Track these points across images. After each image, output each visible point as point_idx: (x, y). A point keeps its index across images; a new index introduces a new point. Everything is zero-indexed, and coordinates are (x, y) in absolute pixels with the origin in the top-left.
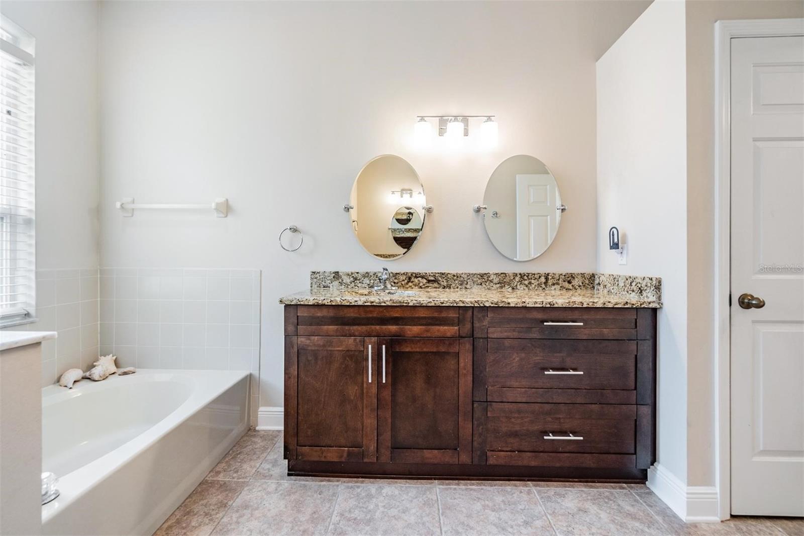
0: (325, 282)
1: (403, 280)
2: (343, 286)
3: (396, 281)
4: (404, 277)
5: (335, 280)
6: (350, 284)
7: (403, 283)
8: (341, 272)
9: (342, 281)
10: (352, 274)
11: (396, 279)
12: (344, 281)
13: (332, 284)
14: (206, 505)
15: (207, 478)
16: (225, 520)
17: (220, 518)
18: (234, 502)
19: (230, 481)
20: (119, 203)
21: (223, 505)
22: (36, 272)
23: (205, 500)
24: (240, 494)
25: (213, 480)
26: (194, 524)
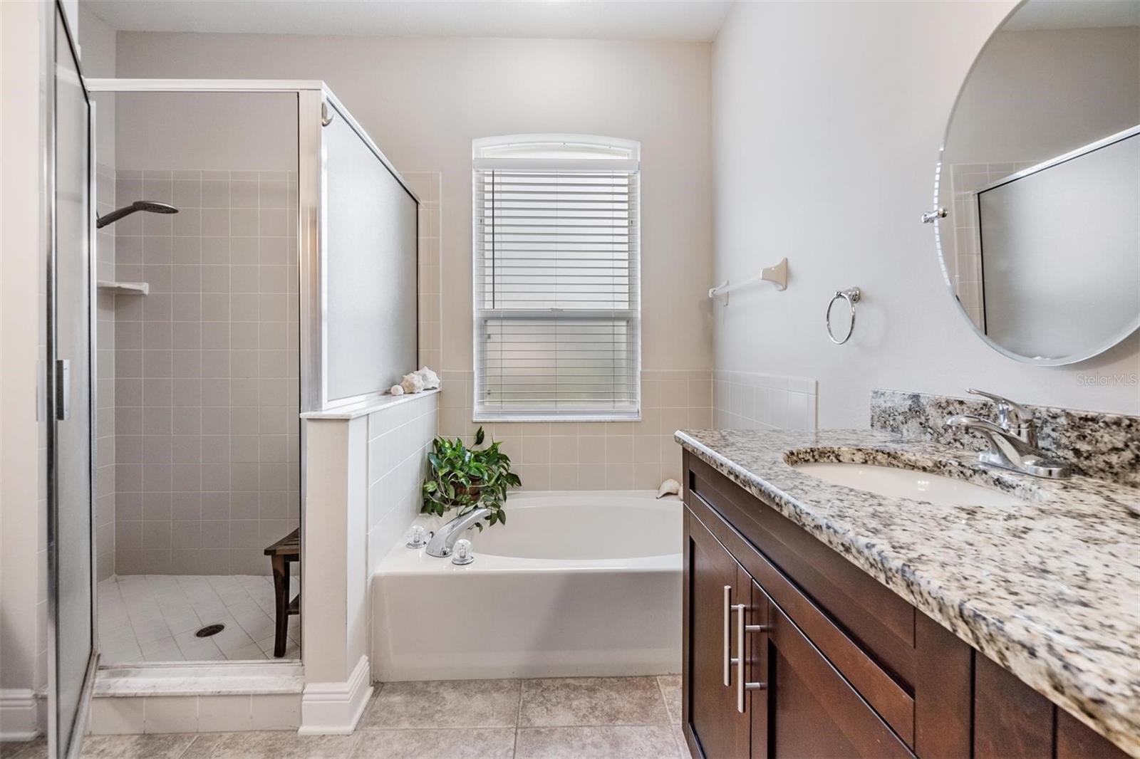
0: (894, 419)
1: (1116, 450)
2: (928, 435)
3: (1084, 447)
4: (1119, 439)
5: (913, 418)
6: (942, 431)
7: (1114, 459)
8: (924, 397)
9: (927, 420)
10: (948, 403)
11: (1082, 437)
12: (931, 423)
13: (906, 426)
14: (609, 699)
15: (658, 678)
16: (587, 731)
17: (589, 724)
18: (622, 725)
19: (663, 702)
20: (711, 291)
21: (613, 717)
22: (641, 373)
23: (617, 696)
24: (639, 726)
25: (658, 686)
26: (575, 703)
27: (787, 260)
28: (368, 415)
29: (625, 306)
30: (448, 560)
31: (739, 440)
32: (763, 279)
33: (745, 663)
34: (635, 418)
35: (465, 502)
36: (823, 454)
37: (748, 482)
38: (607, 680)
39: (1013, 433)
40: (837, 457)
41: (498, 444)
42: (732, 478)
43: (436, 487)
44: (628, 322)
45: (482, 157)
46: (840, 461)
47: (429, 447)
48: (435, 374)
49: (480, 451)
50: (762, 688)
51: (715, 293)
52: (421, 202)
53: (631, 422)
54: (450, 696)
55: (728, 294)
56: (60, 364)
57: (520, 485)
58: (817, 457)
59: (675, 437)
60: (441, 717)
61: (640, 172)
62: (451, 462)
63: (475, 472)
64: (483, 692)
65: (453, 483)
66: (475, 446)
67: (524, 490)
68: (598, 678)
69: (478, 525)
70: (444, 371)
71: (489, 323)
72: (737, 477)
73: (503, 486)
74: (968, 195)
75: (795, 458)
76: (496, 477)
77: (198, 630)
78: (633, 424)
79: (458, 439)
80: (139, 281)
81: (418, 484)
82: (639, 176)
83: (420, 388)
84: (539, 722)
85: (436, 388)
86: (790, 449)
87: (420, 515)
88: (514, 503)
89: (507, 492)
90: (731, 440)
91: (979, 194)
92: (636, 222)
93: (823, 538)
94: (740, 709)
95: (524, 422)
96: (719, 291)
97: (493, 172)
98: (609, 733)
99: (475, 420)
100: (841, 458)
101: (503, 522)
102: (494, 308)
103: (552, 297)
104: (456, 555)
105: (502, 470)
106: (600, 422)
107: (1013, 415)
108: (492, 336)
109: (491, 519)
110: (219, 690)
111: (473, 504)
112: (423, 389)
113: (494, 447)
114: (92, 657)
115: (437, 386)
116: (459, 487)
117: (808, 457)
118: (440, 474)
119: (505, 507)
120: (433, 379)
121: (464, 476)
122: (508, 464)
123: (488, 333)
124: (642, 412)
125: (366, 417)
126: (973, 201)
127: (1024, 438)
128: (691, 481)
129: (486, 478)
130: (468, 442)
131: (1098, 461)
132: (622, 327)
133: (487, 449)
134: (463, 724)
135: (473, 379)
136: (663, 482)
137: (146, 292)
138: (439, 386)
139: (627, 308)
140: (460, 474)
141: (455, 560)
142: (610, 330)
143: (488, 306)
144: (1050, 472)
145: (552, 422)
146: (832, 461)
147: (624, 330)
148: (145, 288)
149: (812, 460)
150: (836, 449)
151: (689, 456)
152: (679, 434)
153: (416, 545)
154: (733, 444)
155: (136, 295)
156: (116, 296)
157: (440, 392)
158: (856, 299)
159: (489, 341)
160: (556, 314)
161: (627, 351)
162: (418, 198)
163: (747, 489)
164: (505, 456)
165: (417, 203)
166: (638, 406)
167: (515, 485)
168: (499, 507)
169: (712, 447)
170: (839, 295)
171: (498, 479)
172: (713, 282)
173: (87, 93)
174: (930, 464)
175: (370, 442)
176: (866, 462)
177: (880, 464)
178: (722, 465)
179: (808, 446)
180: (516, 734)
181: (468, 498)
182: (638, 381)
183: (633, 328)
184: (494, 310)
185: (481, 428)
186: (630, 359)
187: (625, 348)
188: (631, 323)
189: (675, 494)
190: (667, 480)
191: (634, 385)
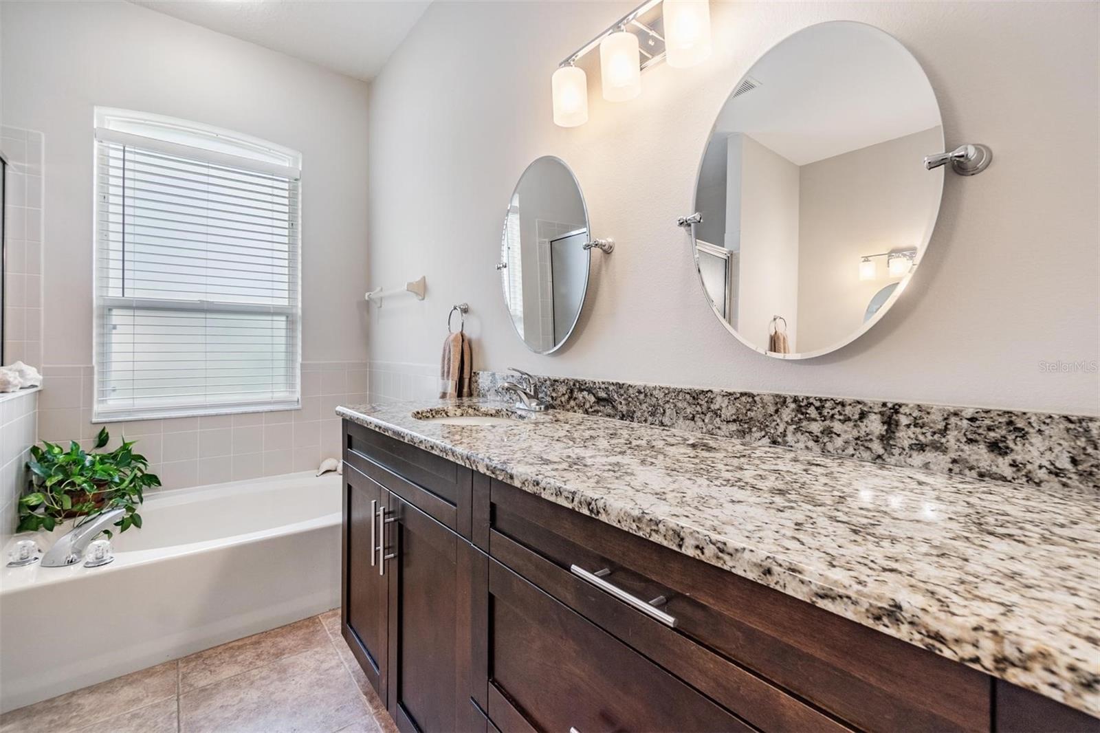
14: (274, 645)
15: (320, 616)
16: (254, 672)
17: (257, 666)
18: (289, 657)
19: (325, 630)
20: (367, 294)
21: (279, 655)
22: (301, 364)
23: (282, 639)
24: (305, 652)
25: (320, 621)
26: (239, 659)
27: (424, 277)
29: (285, 302)
30: (77, 566)
31: (384, 408)
32: (408, 290)
33: (384, 549)
34: (296, 407)
35: (86, 511)
36: (437, 412)
37: (386, 430)
38: (272, 632)
39: (528, 391)
40: (446, 413)
41: (131, 443)
42: (377, 429)
43: (42, 499)
44: (287, 317)
45: (106, 127)
46: (448, 416)
47: (26, 455)
48: (34, 369)
49: (105, 454)
50: (395, 557)
51: (370, 296)
53: (291, 410)
54: (89, 701)
55: (381, 299)
57: (160, 485)
58: (434, 414)
59: (336, 412)
60: (80, 719)
61: (301, 180)
62: (63, 469)
63: (101, 475)
64: (130, 684)
65: (67, 492)
66: (95, 450)
67: (164, 490)
68: (262, 633)
69: (106, 532)
70: (47, 366)
71: (115, 312)
72: (380, 428)
73: (138, 488)
74: (545, 242)
75: (420, 416)
76: (129, 478)
78: (293, 412)
79: (73, 442)
81: (13, 499)
82: (300, 183)
83: (15, 386)
84: (202, 683)
85: (36, 386)
86: (417, 410)
87: (16, 535)
88: (150, 505)
89: (143, 495)
90: (378, 408)
91: (551, 242)
92: (297, 225)
93: (422, 447)
94: (381, 573)
95: (165, 419)
96: (374, 294)
97: (124, 148)
98: (276, 666)
99: (94, 420)
100: (449, 414)
101: (138, 525)
102: (123, 296)
103: (202, 289)
104: (89, 558)
105: (136, 471)
106: (256, 413)
107: (527, 380)
108: (118, 326)
109: (123, 525)
111: (97, 511)
112: (19, 387)
113: (125, 447)
115: (37, 384)
116: (78, 495)
117: (429, 415)
118: (48, 484)
119: (140, 510)
120: (33, 375)
121: (85, 482)
122: (145, 464)
123: (114, 323)
124: (302, 401)
126: (548, 246)
127: (532, 393)
128: (349, 442)
129: (117, 480)
130: (87, 445)
131: (558, 402)
132: (281, 322)
133: (114, 450)
134: (110, 715)
135: (91, 374)
136: (322, 461)
138: (40, 384)
139: (287, 304)
140: (78, 480)
141: (88, 563)
142: (268, 324)
143: (117, 293)
144: (541, 408)
145: (200, 417)
146: (443, 417)
147: (283, 325)
149: (431, 416)
150: (446, 408)
151: (347, 423)
152: (340, 409)
153: (23, 562)
154: (379, 411)
157: (39, 391)
158: (465, 311)
159: (114, 331)
160: (205, 307)
161: (287, 344)
162: (6, 158)
163: (386, 434)
164: (141, 456)
165: (5, 163)
166: (298, 395)
167: (153, 486)
168: (134, 510)
169: (365, 413)
170: (455, 308)
171: (131, 481)
172: (369, 286)
174: (494, 412)
176: (462, 415)
177: (470, 415)
178: (370, 423)
179: (428, 408)
180: (178, 700)
181: (89, 506)
182: (298, 372)
183: (293, 323)
184: (123, 298)
185: (104, 428)
186: (290, 352)
187: (284, 342)
188: (290, 319)
189: (334, 469)
190: (325, 459)
191: (293, 376)
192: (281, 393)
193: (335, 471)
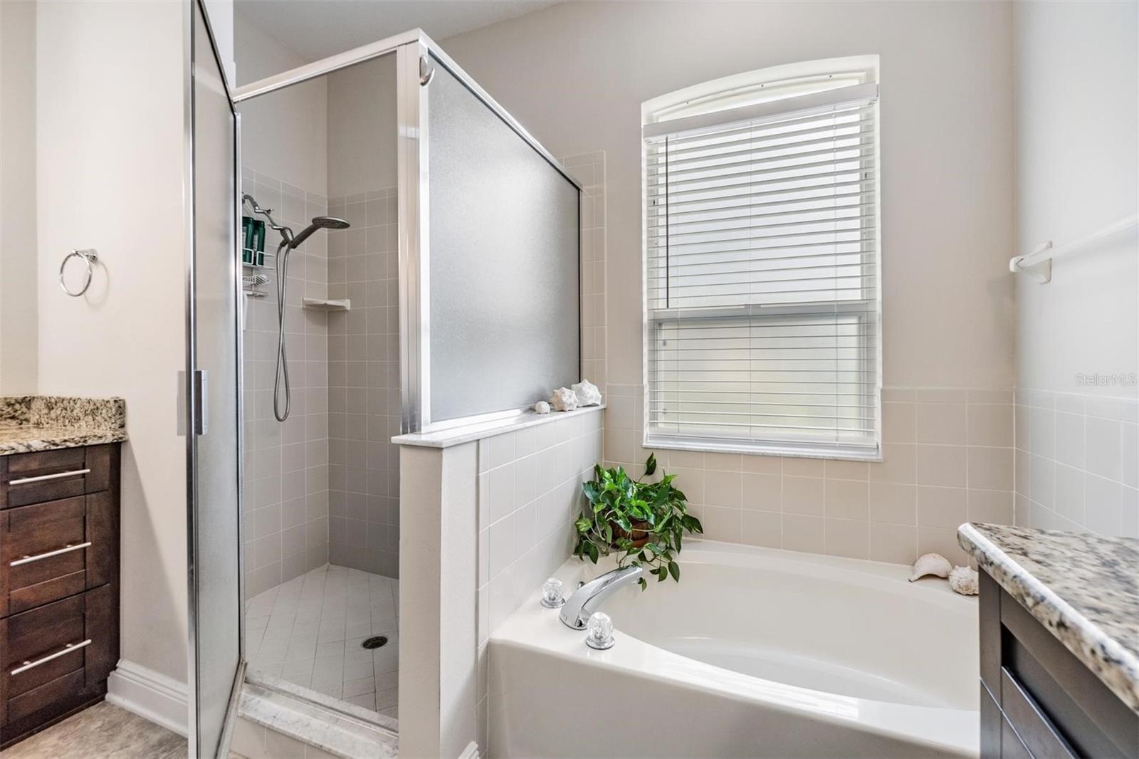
20: (1013, 262)
22: (882, 391)
28: (478, 440)
29: (857, 295)
30: (581, 637)
34: (873, 456)
35: (626, 548)
41: (674, 477)
43: (591, 526)
44: (860, 318)
45: (653, 123)
47: (588, 476)
48: (595, 388)
49: (649, 484)
51: (1021, 264)
52: (584, 189)
53: (866, 462)
55: (1050, 264)
56: (198, 374)
57: (702, 532)
61: (879, 99)
62: (611, 495)
63: (637, 513)
65: (610, 524)
66: (643, 477)
67: (706, 538)
69: (641, 581)
70: (610, 384)
71: (662, 326)
73: (677, 532)
76: (666, 518)
77: (364, 639)
78: (870, 464)
79: (622, 467)
80: (343, 298)
81: (570, 519)
82: (877, 106)
83: (571, 404)
85: (598, 405)
89: (682, 540)
92: (873, 174)
95: (707, 452)
96: (1030, 260)
97: (667, 139)
99: (645, 444)
101: (676, 577)
102: (668, 307)
103: (745, 289)
104: (590, 632)
105: (676, 510)
106: (815, 459)
108: (667, 341)
109: (660, 573)
110: (321, 744)
111: (636, 552)
112: (577, 405)
113: (668, 480)
114: (240, 666)
115: (599, 403)
116: (617, 532)
118: (596, 511)
120: (593, 394)
121: (623, 517)
122: (685, 504)
123: (664, 338)
124: (883, 448)
125: (475, 444)
129: (652, 521)
130: (635, 470)
132: (850, 326)
133: (659, 482)
135: (642, 394)
136: (920, 556)
137: (348, 308)
138: (602, 403)
139: (859, 298)
140: (619, 513)
141: (589, 639)
142: (830, 331)
143: (662, 304)
145: (744, 455)
147: (853, 330)
148: (347, 304)
153: (551, 603)
155: (340, 310)
156: (329, 312)
157: (605, 409)
159: (663, 347)
160: (750, 312)
161: (860, 359)
162: (580, 184)
164: (681, 493)
165: (578, 189)
166: (877, 439)
167: (694, 531)
168: (671, 559)
171: (669, 522)
173: (233, 103)
175: (480, 474)
181: (628, 544)
182: (877, 402)
183: (868, 327)
184: (668, 310)
185: (652, 455)
186: (865, 372)
187: (855, 356)
188: (864, 320)
189: (942, 575)
190: (927, 553)
191: (870, 409)
192: (850, 432)
193: (946, 578)
